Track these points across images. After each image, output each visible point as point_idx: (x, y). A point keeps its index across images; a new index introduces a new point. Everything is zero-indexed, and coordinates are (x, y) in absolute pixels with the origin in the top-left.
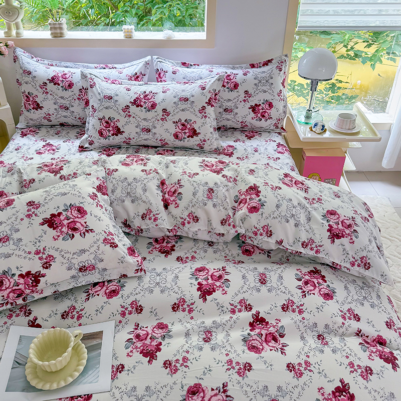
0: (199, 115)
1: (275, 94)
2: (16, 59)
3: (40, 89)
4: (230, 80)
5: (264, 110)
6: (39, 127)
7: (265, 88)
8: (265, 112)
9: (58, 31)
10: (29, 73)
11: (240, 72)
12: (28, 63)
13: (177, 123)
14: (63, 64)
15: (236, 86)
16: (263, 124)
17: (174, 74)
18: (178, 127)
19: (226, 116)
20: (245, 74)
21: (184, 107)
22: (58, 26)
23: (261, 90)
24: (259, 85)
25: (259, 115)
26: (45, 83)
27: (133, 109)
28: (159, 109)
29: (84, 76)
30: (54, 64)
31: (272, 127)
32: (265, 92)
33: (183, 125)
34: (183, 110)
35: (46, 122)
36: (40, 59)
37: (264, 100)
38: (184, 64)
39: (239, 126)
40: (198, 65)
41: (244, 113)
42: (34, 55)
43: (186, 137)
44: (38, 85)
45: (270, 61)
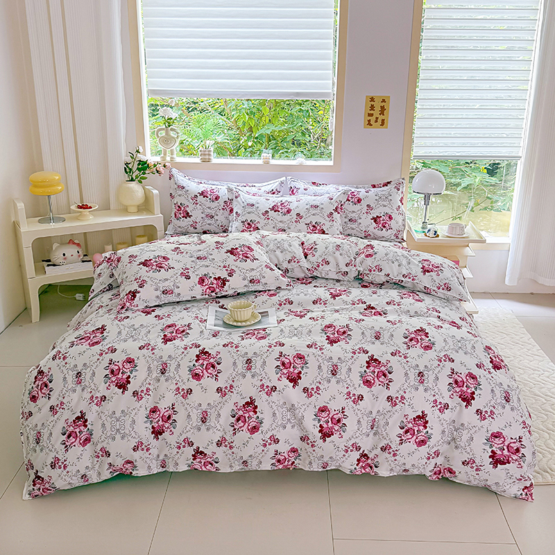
0: (327, 218)
1: (394, 208)
2: (171, 177)
3: (191, 201)
4: (354, 195)
5: (385, 221)
7: (385, 203)
8: (386, 223)
9: (207, 157)
10: (183, 188)
11: (363, 191)
12: (182, 180)
13: (308, 224)
14: (210, 182)
15: (359, 201)
16: (384, 233)
17: (305, 190)
18: (310, 228)
19: (350, 225)
20: (367, 192)
21: (314, 212)
22: (207, 153)
23: (381, 205)
24: (380, 200)
25: (380, 225)
26: (196, 196)
27: (271, 213)
28: (293, 213)
29: (230, 190)
30: (203, 182)
31: (393, 237)
32: (385, 206)
33: (314, 226)
34: (314, 215)
36: (191, 178)
37: (384, 213)
38: (314, 183)
39: (363, 235)
40: (326, 185)
41: (366, 224)
42: (186, 174)
44: (190, 197)
45: (389, 183)
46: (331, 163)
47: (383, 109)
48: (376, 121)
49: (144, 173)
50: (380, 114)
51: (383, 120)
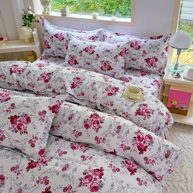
0: (114, 59)
1: (160, 54)
3: (50, 39)
5: (152, 62)
6: (50, 57)
7: (154, 50)
9: (64, 13)
10: (47, 31)
12: (48, 27)
13: (102, 62)
14: (63, 28)
15: (139, 47)
16: (151, 69)
17: (110, 38)
18: (103, 64)
19: (132, 62)
20: (145, 42)
21: (107, 54)
23: (152, 51)
24: (152, 48)
25: (150, 64)
26: (53, 37)
27: (84, 52)
30: (59, 29)
31: (157, 72)
32: (154, 52)
33: (105, 63)
34: (106, 56)
35: (52, 55)
36: (54, 25)
37: (153, 56)
38: (117, 34)
39: (139, 68)
40: (124, 35)
41: (141, 62)
42: (51, 23)
43: (106, 69)
44: (49, 37)
45: (161, 36)
49: (31, 22)
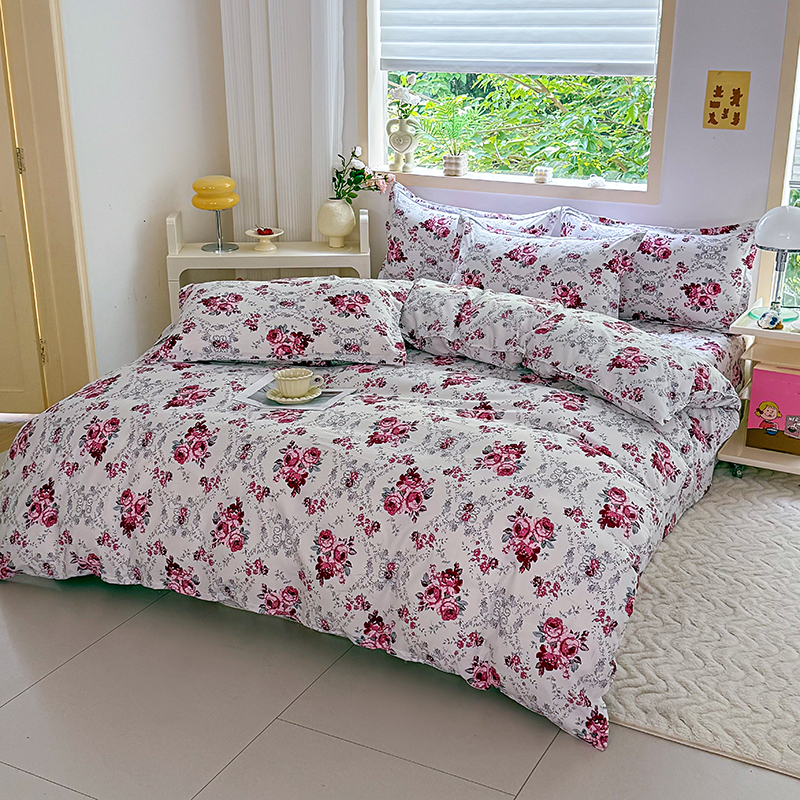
0: (589, 278)
2: (392, 196)
3: (408, 235)
4: (660, 245)
9: (454, 168)
10: (402, 213)
11: (678, 237)
12: (404, 202)
13: (556, 285)
14: (447, 208)
17: (582, 230)
18: (557, 291)
19: (644, 296)
21: (570, 265)
22: (454, 161)
26: (417, 227)
27: (506, 261)
28: (537, 265)
29: (462, 220)
30: (436, 208)
33: (564, 289)
34: (568, 270)
36: (421, 200)
38: (602, 220)
40: (623, 224)
42: (415, 194)
44: (407, 228)
46: (643, 187)
47: (737, 96)
48: (725, 116)
49: (357, 189)
50: (732, 104)
51: (737, 115)
